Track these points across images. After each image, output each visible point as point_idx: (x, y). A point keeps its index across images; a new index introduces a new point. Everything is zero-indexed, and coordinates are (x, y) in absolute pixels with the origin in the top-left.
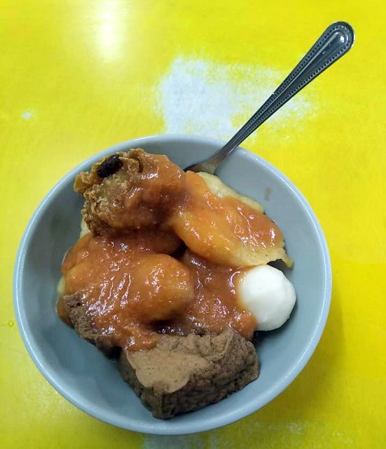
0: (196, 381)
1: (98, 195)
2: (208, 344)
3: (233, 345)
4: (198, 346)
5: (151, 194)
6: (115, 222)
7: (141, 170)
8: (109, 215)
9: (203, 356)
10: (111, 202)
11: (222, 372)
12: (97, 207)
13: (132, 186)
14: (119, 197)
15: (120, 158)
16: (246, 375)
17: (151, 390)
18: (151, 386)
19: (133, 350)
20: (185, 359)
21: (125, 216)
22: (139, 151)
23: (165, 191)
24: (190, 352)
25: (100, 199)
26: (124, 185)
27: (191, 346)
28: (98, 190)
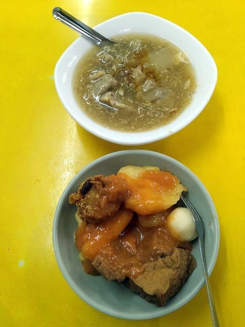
0: (173, 282)
1: (85, 205)
2: (170, 261)
3: (181, 256)
4: (165, 263)
5: (113, 197)
6: (99, 216)
7: (104, 186)
8: (94, 214)
9: (169, 267)
10: (93, 207)
11: (181, 272)
12: (86, 212)
13: (102, 195)
14: (97, 204)
15: (91, 182)
16: (191, 266)
17: (155, 296)
18: (153, 294)
19: (135, 277)
20: (162, 273)
21: (103, 212)
22: (100, 177)
23: (119, 193)
24: (163, 268)
25: (87, 207)
26: (97, 196)
27: (163, 264)
28: (84, 202)
